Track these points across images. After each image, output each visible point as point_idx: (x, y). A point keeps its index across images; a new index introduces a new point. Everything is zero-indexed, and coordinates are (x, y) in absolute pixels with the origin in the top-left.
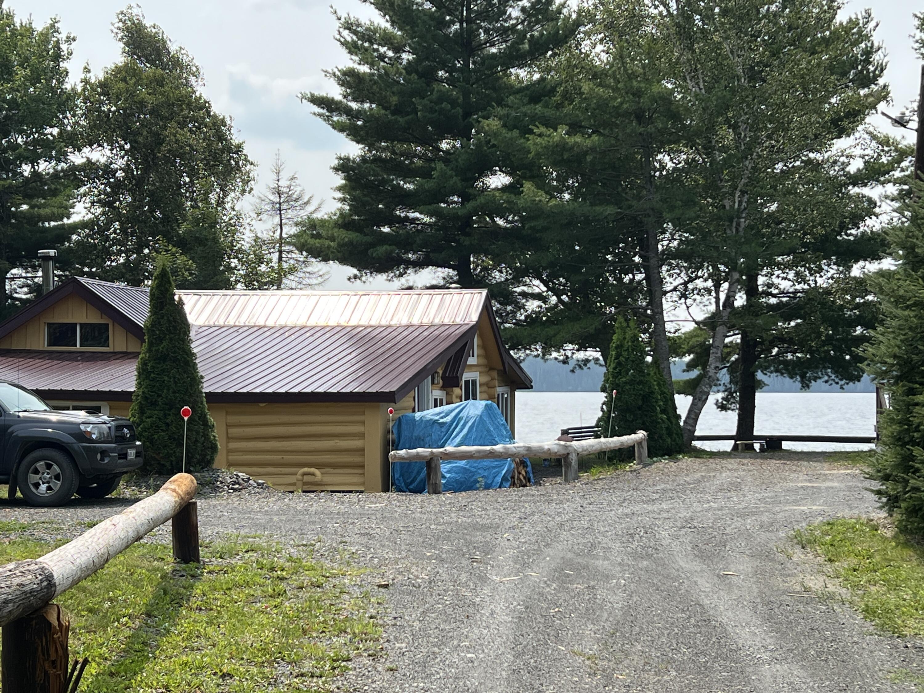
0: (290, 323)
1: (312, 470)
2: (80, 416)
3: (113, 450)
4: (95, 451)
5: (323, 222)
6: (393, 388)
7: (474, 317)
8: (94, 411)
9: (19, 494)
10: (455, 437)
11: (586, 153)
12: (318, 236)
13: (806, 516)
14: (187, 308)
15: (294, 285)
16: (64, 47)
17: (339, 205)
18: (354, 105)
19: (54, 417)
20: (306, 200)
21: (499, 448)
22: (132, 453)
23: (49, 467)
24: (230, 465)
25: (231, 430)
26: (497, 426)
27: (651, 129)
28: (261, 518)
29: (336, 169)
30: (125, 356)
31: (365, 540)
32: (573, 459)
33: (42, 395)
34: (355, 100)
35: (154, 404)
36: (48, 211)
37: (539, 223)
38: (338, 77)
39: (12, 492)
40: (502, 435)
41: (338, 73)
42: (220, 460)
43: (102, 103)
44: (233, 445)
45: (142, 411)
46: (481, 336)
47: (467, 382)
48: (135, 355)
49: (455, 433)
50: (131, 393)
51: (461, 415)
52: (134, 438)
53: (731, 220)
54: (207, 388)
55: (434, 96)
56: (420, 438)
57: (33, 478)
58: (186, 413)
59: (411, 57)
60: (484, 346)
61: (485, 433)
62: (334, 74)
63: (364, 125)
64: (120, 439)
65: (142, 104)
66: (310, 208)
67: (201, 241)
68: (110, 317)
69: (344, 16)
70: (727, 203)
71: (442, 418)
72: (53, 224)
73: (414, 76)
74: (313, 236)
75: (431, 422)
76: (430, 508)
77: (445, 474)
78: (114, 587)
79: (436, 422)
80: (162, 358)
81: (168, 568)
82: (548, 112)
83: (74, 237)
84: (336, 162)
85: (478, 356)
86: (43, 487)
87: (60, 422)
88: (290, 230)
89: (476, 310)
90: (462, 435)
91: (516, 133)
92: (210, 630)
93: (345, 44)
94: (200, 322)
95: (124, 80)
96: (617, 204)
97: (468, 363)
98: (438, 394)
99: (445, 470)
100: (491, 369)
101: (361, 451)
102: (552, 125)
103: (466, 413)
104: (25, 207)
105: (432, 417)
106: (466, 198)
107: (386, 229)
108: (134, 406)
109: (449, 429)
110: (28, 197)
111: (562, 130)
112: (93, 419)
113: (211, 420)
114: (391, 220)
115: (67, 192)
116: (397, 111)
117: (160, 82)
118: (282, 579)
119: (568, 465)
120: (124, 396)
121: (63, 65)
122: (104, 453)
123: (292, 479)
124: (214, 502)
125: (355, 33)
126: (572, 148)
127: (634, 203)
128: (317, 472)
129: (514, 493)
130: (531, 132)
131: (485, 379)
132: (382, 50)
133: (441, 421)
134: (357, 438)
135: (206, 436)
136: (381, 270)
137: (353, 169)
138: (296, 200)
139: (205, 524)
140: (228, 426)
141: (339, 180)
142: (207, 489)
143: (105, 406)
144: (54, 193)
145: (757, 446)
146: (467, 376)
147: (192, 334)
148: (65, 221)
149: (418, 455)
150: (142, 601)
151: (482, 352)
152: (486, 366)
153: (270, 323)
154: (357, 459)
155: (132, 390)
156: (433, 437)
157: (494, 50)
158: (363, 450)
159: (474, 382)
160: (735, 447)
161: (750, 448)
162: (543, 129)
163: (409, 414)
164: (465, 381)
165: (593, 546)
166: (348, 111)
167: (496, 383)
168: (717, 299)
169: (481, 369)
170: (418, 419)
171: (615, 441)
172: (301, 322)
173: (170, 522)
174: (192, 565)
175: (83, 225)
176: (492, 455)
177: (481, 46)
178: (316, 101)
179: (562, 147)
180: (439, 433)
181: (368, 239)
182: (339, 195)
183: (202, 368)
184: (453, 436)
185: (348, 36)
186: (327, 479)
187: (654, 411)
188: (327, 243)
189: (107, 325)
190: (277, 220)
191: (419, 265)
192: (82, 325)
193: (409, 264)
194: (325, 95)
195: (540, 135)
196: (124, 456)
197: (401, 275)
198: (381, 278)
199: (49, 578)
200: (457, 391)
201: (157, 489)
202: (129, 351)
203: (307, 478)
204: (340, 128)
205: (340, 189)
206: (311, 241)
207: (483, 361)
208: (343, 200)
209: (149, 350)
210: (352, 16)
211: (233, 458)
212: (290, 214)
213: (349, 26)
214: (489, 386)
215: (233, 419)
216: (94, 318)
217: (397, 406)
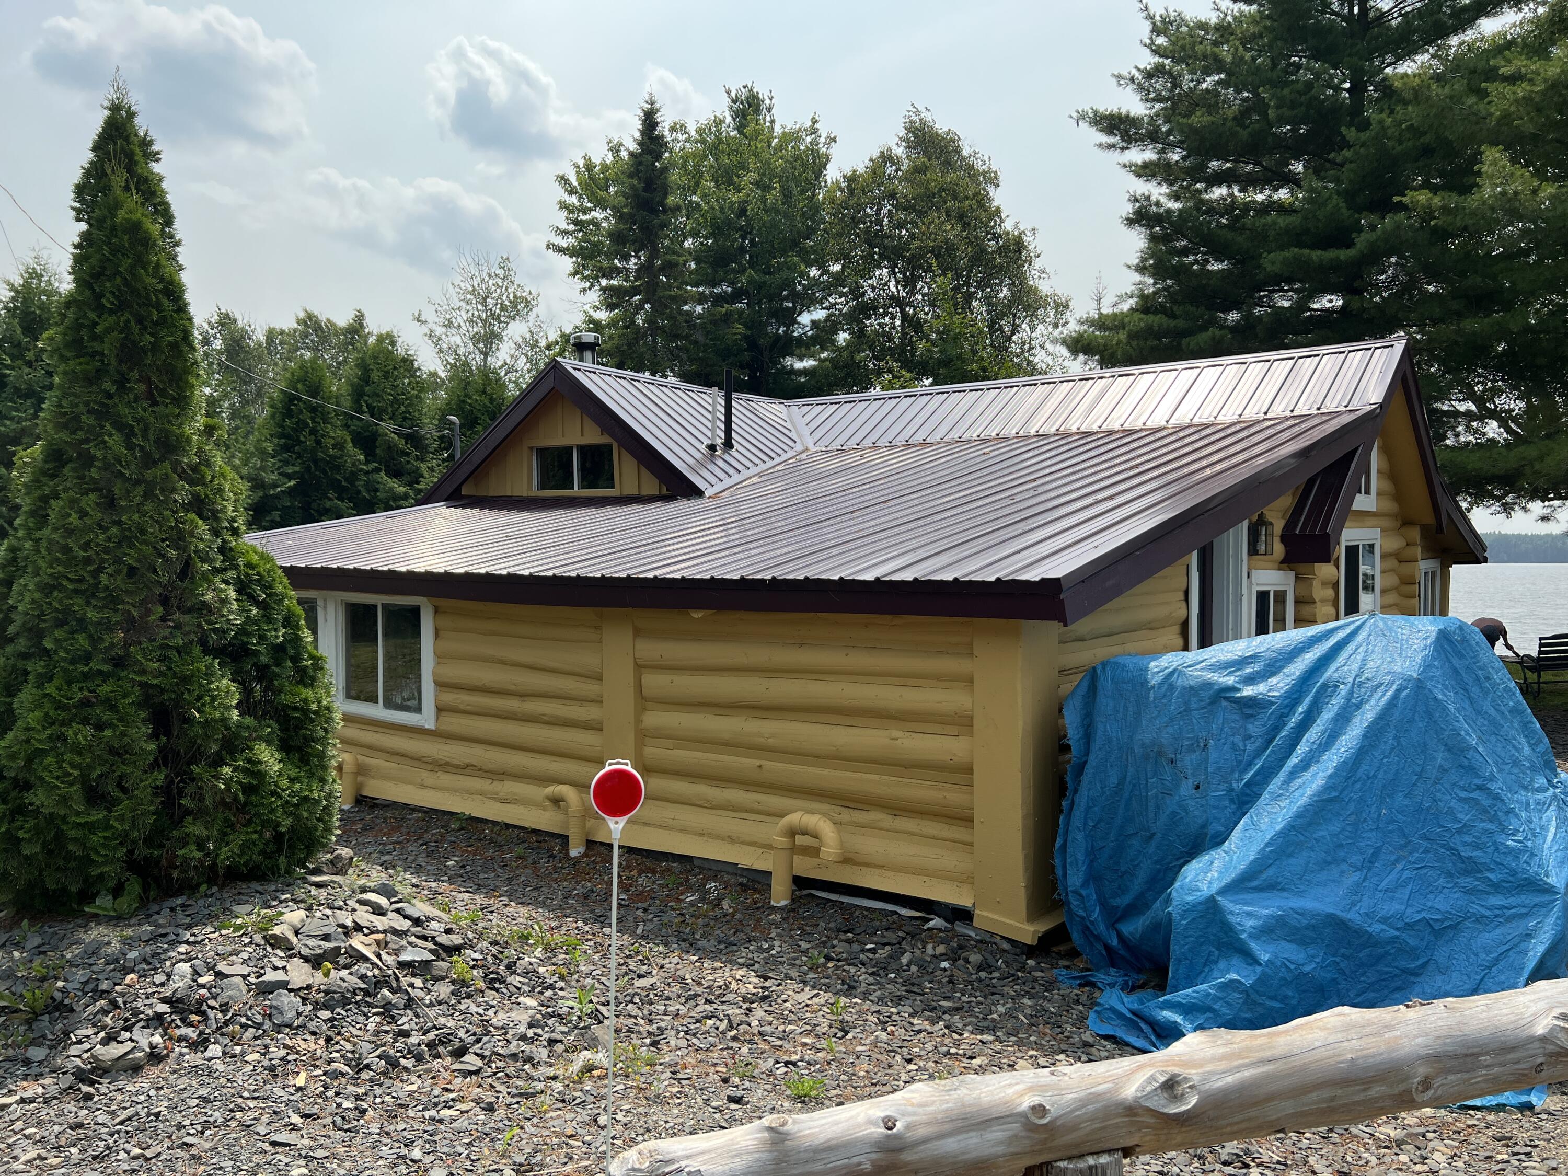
1: (813, 821)
7: (1374, 396)
10: (1305, 765)
17: (1137, 277)
25: (642, 678)
26: (1493, 722)
29: (1130, 222)
30: (635, 503)
38: (1139, 84)
40: (1516, 763)
41: (1138, 76)
44: (648, 720)
46: (1387, 452)
47: (1350, 550)
49: (1301, 749)
51: (1330, 672)
56: (1160, 753)
60: (1392, 474)
61: (1441, 757)
62: (1132, 79)
68: (611, 433)
69: (1159, 11)
71: (1250, 680)
75: (1205, 695)
77: (1254, 946)
79: (1223, 694)
85: (1378, 494)
89: (1380, 380)
90: (1332, 760)
97: (1355, 507)
98: (1269, 578)
99: (1250, 923)
100: (1407, 523)
103: (1355, 667)
105: (1209, 676)
109: (1276, 729)
125: (1176, 34)
131: (1394, 543)
133: (1248, 691)
134: (953, 730)
137: (1159, 221)
140: (640, 667)
146: (1350, 535)
151: (1387, 486)
152: (1394, 516)
154: (952, 796)
156: (1213, 755)
158: (968, 770)
164: (1348, 548)
167: (1418, 551)
169: (1386, 523)
170: (1154, 680)
178: (1103, 122)
180: (1237, 739)
181: (1180, 323)
184: (1293, 761)
189: (610, 447)
192: (582, 449)
194: (1115, 110)
200: (1324, 570)
202: (644, 493)
207: (1390, 506)
208: (1143, 269)
210: (1171, 10)
211: (653, 752)
213: (1166, 28)
214: (1400, 557)
215: (650, 649)
216: (593, 436)
217: (1082, 626)
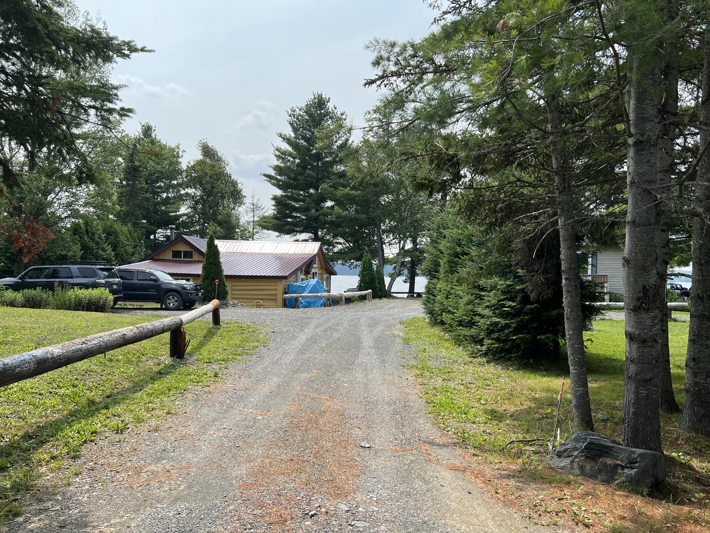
0: (254, 252)
1: (260, 301)
2: (184, 282)
3: (194, 293)
4: (188, 293)
5: (267, 217)
6: (287, 274)
7: (316, 252)
8: (188, 280)
9: (164, 306)
11: (356, 197)
12: (266, 222)
13: (409, 316)
14: (219, 248)
15: (258, 237)
16: (180, 153)
17: (273, 211)
18: (279, 177)
19: (174, 282)
20: (263, 207)
21: (319, 294)
22: (200, 294)
23: (173, 298)
24: (233, 299)
25: (233, 287)
26: (320, 288)
27: (377, 189)
28: (241, 315)
29: (272, 199)
30: (198, 262)
31: (271, 321)
32: (344, 298)
33: (172, 275)
34: (279, 175)
35: (207, 278)
36: (171, 209)
37: (340, 220)
38: (273, 168)
39: (161, 306)
41: (274, 166)
42: (229, 297)
43: (192, 173)
44: (233, 292)
45: (204, 281)
46: (319, 257)
47: (313, 273)
48: (202, 262)
50: (200, 275)
51: (309, 284)
52: (201, 289)
53: (404, 220)
54: (225, 273)
55: (306, 175)
56: (294, 291)
57: (168, 301)
58: (217, 282)
59: (299, 161)
60: (320, 261)
61: (316, 289)
63: (282, 184)
64: (196, 289)
65: (206, 174)
66: (264, 210)
67: (226, 222)
68: (193, 249)
69: (276, 146)
70: (403, 214)
71: (303, 285)
72: (173, 214)
73: (300, 168)
74: (264, 222)
76: (294, 312)
77: (302, 303)
78: (195, 330)
79: (300, 286)
80: (211, 264)
81: (211, 326)
82: (345, 182)
83: (181, 219)
84: (272, 197)
85: (317, 264)
86: (172, 304)
87: (176, 284)
88: (256, 219)
89: (316, 249)
90: (308, 290)
91: (333, 189)
92: (222, 341)
93: (276, 156)
94: (224, 251)
95: (200, 165)
96: (367, 214)
97: (314, 267)
98: (303, 276)
100: (322, 268)
101: (276, 295)
102: (344, 186)
103: (311, 283)
104: (163, 208)
105: (299, 284)
106: (317, 210)
107: (289, 220)
108: (201, 279)
109: (304, 288)
110: (164, 205)
111: (348, 188)
112: (188, 283)
113: (226, 284)
114: (291, 217)
115: (179, 203)
116: (294, 179)
117: (213, 166)
118: (243, 330)
119: (342, 300)
120: (198, 276)
121: (180, 160)
122: (191, 294)
123: (253, 304)
124: (226, 310)
125: (280, 152)
126: (351, 195)
127: (372, 214)
128: (261, 301)
129: (322, 308)
130: (338, 189)
131: (320, 272)
132: (289, 158)
134: (275, 291)
135: (224, 289)
136: (288, 234)
137: (278, 199)
138: (259, 207)
139: (223, 316)
141: (273, 203)
142: (224, 306)
143: (191, 279)
144: (174, 203)
145: (415, 296)
146: (313, 271)
147: (221, 256)
148: (178, 213)
149: (292, 296)
150: (203, 333)
151: (319, 263)
153: (248, 252)
154: (274, 297)
155: (201, 273)
156: (299, 291)
157: (327, 159)
159: (316, 273)
160: (408, 296)
161: (413, 296)
162: (342, 188)
163: (292, 283)
165: (340, 323)
166: (277, 179)
167: (325, 273)
168: (400, 246)
169: (318, 268)
170: (295, 285)
171: (359, 293)
172: (258, 252)
173: (211, 313)
174: (218, 326)
175: (184, 215)
176: (317, 296)
177: (323, 158)
178: (265, 175)
179: (348, 194)
180: (301, 289)
181: (283, 223)
182: (273, 208)
183: (224, 267)
184: (305, 290)
185: (278, 153)
186: (264, 304)
187: (375, 283)
188: (268, 224)
189: (192, 251)
190: (253, 214)
191: (301, 232)
192: (184, 251)
193: (297, 232)
194: (269, 174)
195: (341, 190)
196: (198, 295)
197: (295, 235)
198: (288, 236)
199: (182, 321)
200: (309, 276)
201: (208, 303)
202: (199, 260)
203: (258, 303)
204: (274, 185)
205: (274, 205)
206: (263, 224)
207: (319, 266)
208: (274, 210)
209: (206, 261)
211: (233, 296)
212: (257, 212)
213: (277, 150)
214: (321, 274)
215: (234, 284)
216: (188, 249)
217: (288, 280)
